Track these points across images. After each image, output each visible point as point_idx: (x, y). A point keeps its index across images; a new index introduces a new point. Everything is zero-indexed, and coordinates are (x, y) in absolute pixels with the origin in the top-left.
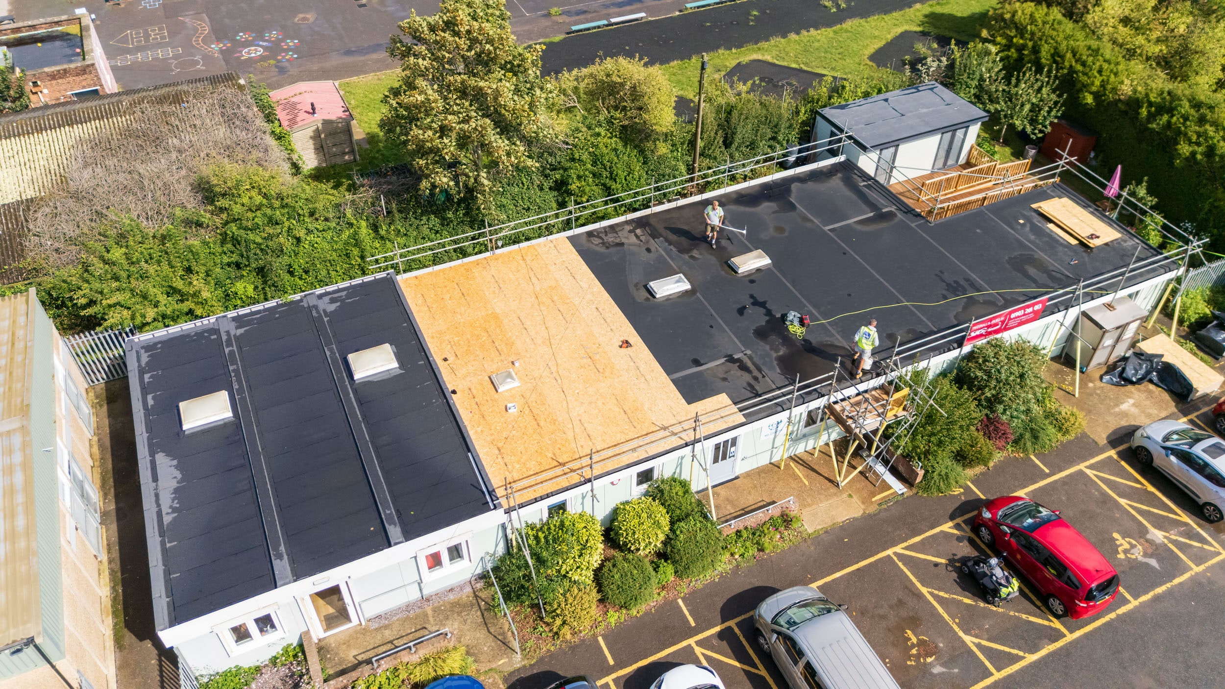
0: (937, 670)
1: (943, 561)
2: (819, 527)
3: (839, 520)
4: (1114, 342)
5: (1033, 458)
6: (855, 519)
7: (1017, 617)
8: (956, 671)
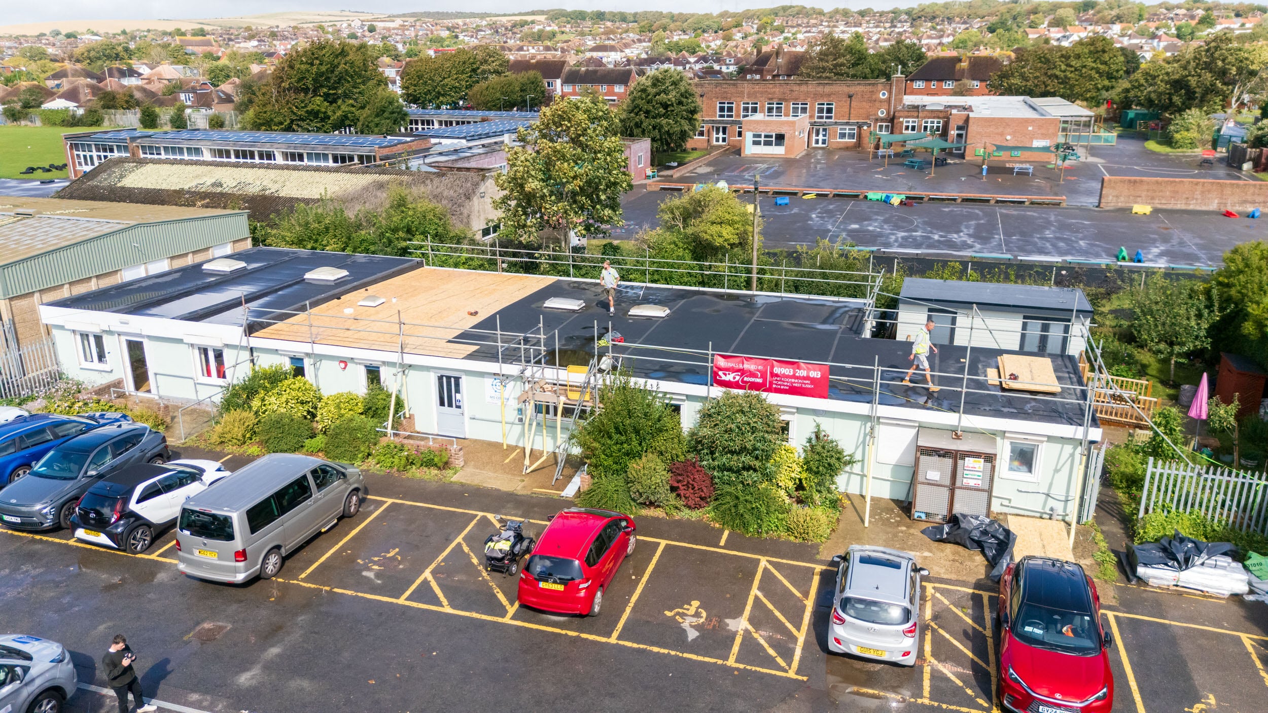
0: (368, 574)
2: (464, 481)
3: (485, 485)
4: (947, 482)
5: (726, 533)
6: (499, 490)
7: (491, 588)
8: (379, 582)
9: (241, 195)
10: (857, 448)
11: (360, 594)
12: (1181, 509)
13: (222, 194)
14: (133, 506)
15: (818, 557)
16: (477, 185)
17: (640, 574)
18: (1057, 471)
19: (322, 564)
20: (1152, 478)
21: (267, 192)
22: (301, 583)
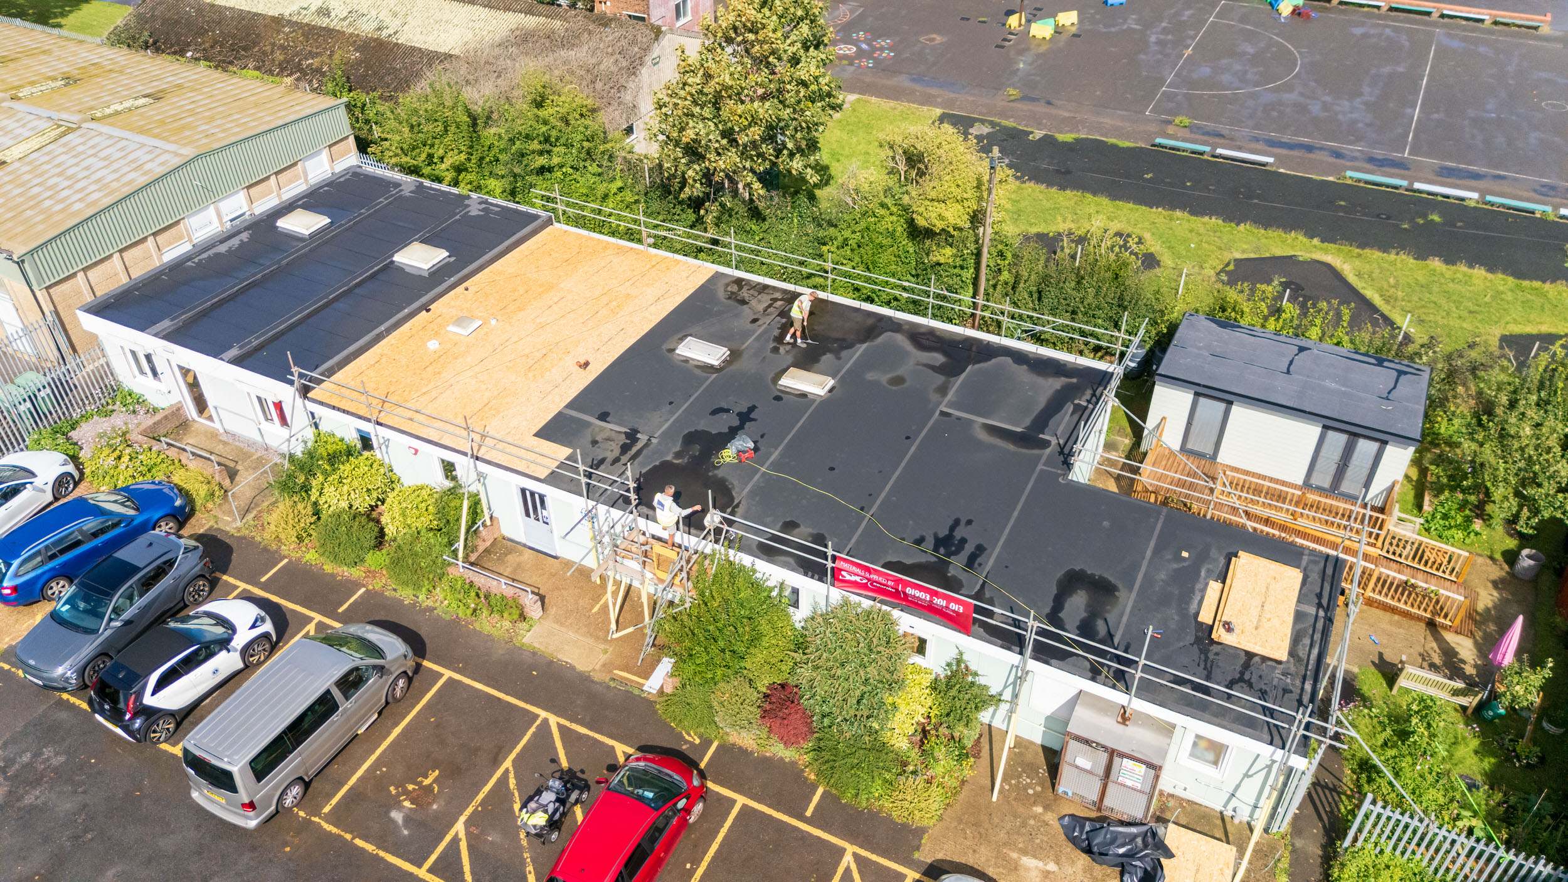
0: (397, 816)
1: (565, 764)
2: (536, 645)
3: (560, 656)
4: (1101, 772)
5: (820, 791)
6: (573, 668)
7: (523, 863)
8: (406, 832)
9: (351, 35)
10: (1005, 687)
11: (382, 854)
12: (1398, 853)
13: (329, 32)
14: (148, 700)
15: (916, 855)
16: (646, 50)
17: (697, 862)
18: (1247, 775)
19: (351, 788)
20: (1367, 816)
21: (384, 34)
22: (323, 823)
